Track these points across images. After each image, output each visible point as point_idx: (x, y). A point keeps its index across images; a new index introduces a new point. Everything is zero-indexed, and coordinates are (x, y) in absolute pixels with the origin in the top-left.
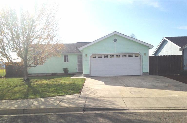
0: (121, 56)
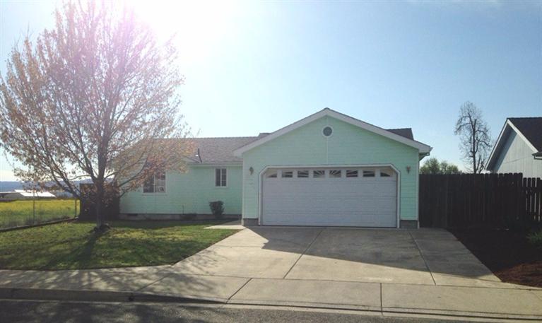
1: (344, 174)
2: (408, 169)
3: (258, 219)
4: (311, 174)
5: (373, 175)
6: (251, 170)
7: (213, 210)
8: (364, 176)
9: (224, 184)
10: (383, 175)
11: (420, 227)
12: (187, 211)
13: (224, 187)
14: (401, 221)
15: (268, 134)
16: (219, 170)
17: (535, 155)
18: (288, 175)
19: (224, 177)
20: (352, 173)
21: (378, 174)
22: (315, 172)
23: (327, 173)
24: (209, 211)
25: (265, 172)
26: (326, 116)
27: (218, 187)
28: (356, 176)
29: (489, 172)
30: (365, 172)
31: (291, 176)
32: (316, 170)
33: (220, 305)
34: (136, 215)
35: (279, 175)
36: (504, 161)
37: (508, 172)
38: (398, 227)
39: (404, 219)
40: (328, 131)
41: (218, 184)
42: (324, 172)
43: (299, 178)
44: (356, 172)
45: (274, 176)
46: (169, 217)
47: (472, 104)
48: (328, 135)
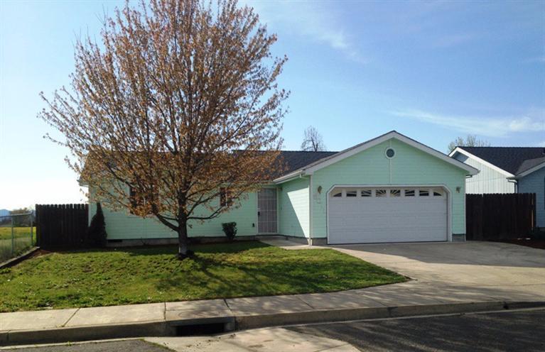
0: (403, 193)
2: (458, 189)
3: (326, 238)
4: (374, 193)
5: (427, 194)
6: (320, 189)
7: (226, 232)
8: (421, 195)
9: (230, 204)
10: (436, 194)
11: (467, 239)
13: (229, 207)
14: (453, 235)
17: (508, 178)
18: (353, 194)
20: (410, 193)
21: (431, 193)
23: (388, 192)
24: (222, 234)
25: (333, 191)
26: (393, 139)
28: (413, 195)
30: (420, 191)
32: (378, 189)
34: (120, 241)
35: (344, 194)
38: (451, 240)
39: (455, 233)
40: (391, 153)
41: (223, 204)
42: (385, 191)
44: (413, 192)
45: (339, 195)
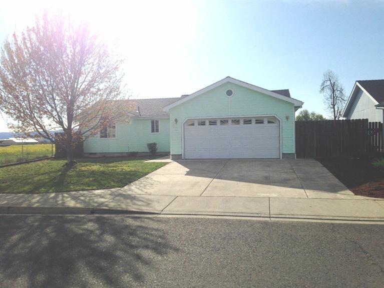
1: (242, 122)
2: (287, 118)
3: (181, 155)
4: (218, 123)
5: (262, 122)
6: (176, 120)
7: (149, 150)
8: (256, 123)
9: (157, 131)
10: (269, 122)
11: (297, 157)
12: (131, 150)
13: (157, 133)
14: (283, 154)
15: (187, 95)
16: (154, 121)
17: (376, 106)
18: (202, 123)
19: (157, 126)
20: (248, 121)
21: (266, 121)
22: (221, 121)
23: (230, 121)
24: (146, 150)
25: (186, 122)
26: (228, 82)
27: (153, 133)
28: (251, 123)
29: (344, 119)
30: (256, 120)
31: (204, 124)
32: (222, 120)
33: (156, 215)
34: (95, 154)
35: (196, 124)
36: (355, 111)
37: (358, 119)
38: (281, 158)
39: (285, 152)
40: (229, 93)
41: (153, 131)
42: (227, 121)
43: (210, 126)
44: (250, 121)
45: (193, 125)
46: (120, 155)
47: (331, 72)
48: (230, 95)
